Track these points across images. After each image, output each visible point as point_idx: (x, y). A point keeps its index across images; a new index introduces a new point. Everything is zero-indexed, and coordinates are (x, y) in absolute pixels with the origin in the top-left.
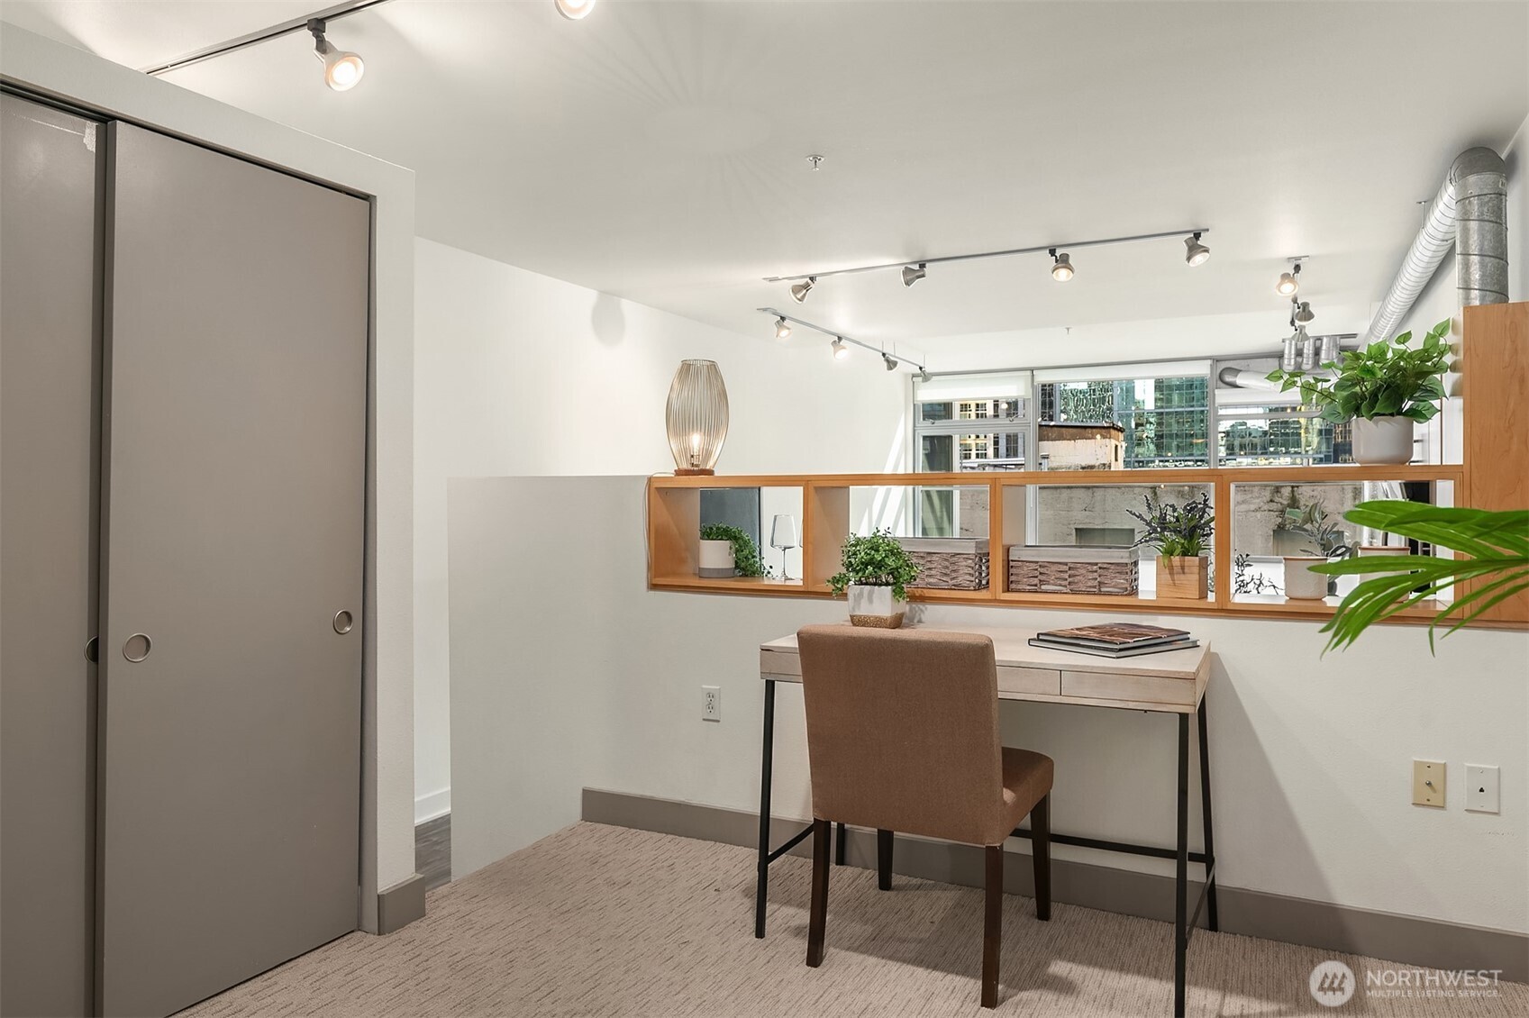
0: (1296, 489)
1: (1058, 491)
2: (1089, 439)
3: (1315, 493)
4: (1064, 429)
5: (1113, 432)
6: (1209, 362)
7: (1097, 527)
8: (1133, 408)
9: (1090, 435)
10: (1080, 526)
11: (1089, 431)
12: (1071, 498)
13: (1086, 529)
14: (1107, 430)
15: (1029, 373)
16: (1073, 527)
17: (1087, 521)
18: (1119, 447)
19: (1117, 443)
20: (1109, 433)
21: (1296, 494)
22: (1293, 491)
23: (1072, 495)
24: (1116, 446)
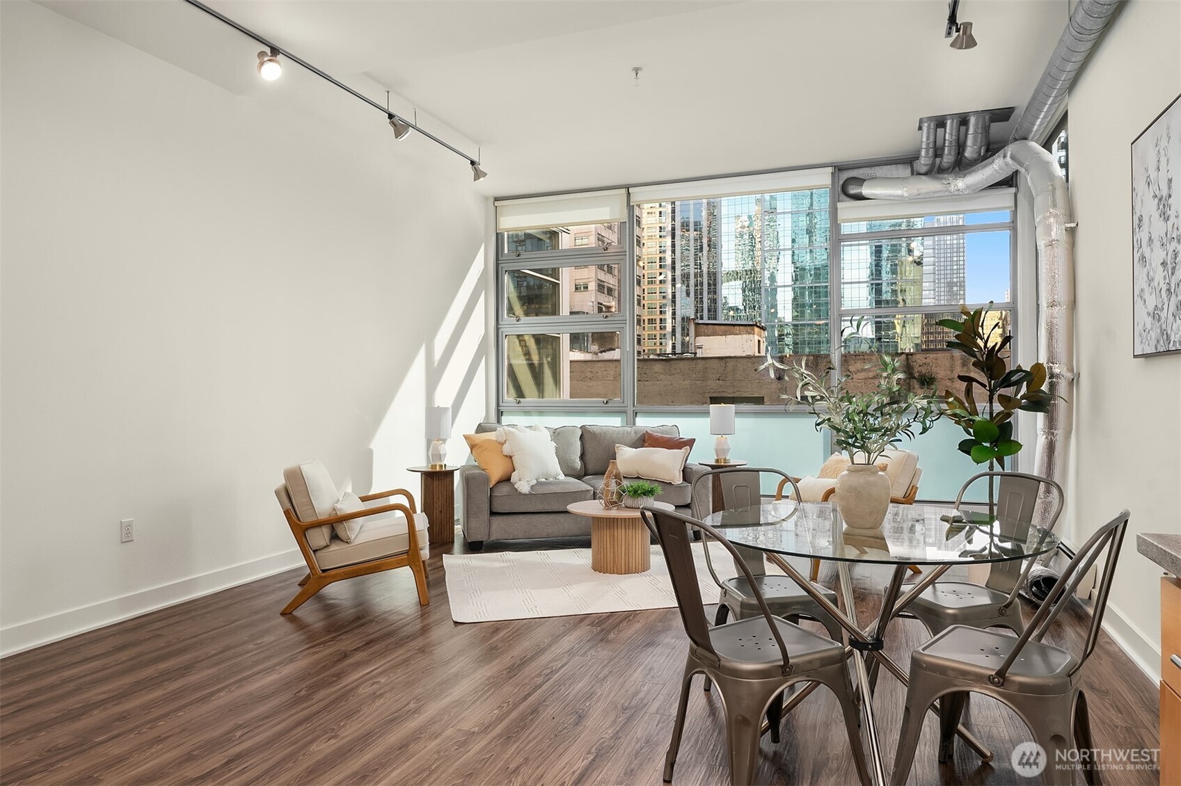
0: (910, 356)
1: (694, 361)
2: (737, 334)
3: (928, 361)
4: (717, 327)
5: (756, 329)
6: (830, 170)
7: (729, 396)
8: (776, 321)
9: (738, 332)
10: (715, 395)
11: (737, 328)
12: (706, 368)
13: (720, 397)
14: (751, 327)
15: (624, 191)
16: (708, 395)
17: (721, 390)
18: (761, 342)
19: (760, 339)
20: (753, 330)
21: (910, 361)
22: (907, 359)
23: (708, 366)
24: (759, 341)
